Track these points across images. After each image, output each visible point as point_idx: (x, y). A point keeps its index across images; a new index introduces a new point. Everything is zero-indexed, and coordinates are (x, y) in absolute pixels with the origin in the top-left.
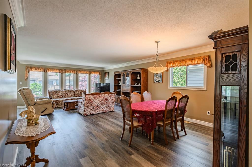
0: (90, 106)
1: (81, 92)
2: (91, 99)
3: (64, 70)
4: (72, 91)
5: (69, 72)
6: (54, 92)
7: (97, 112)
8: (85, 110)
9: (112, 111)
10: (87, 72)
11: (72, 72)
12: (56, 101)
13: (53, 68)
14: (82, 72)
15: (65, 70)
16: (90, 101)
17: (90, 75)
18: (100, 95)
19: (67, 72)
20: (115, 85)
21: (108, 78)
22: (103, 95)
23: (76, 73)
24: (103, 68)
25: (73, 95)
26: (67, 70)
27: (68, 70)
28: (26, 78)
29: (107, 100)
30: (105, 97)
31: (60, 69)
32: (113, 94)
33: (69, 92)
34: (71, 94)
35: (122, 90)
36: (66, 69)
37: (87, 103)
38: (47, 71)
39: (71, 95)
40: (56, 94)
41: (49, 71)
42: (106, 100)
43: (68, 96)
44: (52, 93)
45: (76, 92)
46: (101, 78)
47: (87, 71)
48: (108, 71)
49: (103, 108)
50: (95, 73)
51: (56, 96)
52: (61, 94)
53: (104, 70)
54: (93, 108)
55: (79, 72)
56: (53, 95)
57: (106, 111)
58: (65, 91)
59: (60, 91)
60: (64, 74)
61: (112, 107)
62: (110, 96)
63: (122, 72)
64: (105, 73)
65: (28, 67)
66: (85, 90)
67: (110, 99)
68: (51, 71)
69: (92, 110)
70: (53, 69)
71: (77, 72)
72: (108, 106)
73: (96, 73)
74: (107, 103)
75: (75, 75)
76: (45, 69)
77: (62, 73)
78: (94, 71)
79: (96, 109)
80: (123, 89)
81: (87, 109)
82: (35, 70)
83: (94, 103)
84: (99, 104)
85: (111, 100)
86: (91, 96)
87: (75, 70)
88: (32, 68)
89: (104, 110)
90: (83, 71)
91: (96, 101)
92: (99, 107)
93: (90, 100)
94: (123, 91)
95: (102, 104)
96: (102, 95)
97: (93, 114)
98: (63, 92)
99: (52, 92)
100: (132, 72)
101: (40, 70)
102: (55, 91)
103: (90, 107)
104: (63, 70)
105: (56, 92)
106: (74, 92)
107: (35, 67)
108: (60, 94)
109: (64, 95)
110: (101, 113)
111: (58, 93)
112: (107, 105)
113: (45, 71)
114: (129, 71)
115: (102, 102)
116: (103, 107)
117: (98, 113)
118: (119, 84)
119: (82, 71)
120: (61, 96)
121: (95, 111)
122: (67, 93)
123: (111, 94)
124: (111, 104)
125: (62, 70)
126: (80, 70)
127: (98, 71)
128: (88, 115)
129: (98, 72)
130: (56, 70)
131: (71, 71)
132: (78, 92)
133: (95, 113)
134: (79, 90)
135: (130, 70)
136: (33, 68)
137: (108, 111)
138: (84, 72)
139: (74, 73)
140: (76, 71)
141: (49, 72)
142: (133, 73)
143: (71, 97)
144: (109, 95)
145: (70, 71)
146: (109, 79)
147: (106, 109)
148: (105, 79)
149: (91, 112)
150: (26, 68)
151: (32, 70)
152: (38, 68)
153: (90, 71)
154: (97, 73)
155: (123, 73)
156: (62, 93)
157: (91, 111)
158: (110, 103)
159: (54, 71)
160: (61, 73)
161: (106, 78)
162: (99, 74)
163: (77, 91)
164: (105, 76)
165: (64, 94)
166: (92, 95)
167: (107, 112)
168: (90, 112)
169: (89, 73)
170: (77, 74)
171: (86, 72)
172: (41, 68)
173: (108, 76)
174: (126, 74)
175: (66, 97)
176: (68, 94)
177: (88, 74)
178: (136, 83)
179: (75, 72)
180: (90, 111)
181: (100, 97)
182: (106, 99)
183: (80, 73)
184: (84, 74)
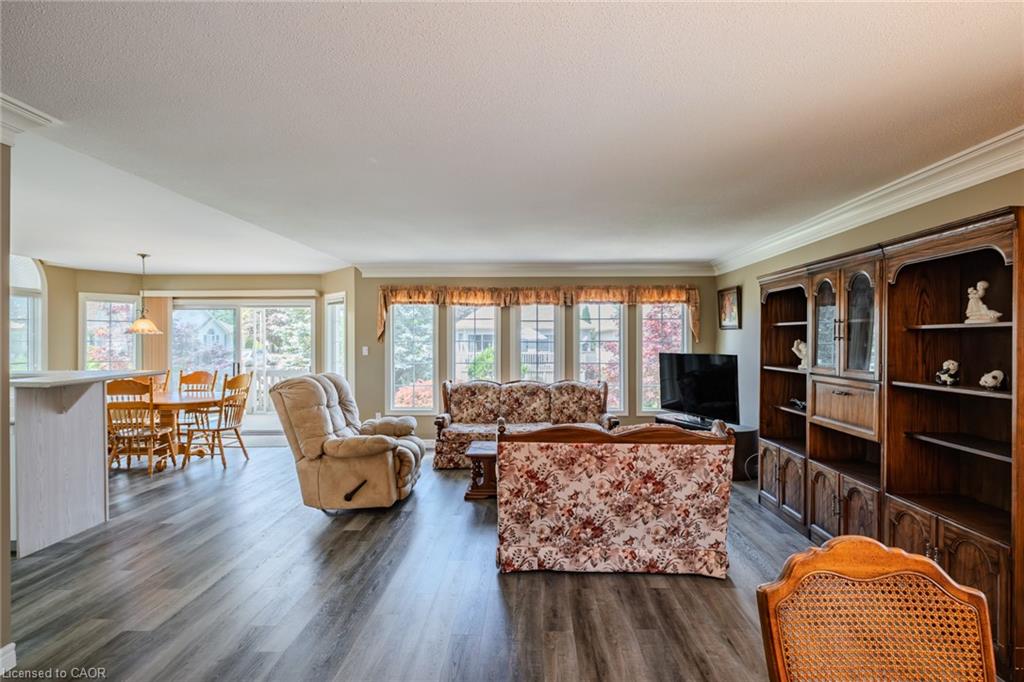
0: (533, 513)
1: (581, 399)
2: (535, 466)
3: (512, 289)
4: (538, 388)
5: (533, 298)
6: (464, 389)
7: (583, 559)
8: (506, 535)
9: (704, 572)
10: (618, 294)
11: (547, 296)
12: (458, 435)
13: (468, 286)
14: (593, 295)
15: (516, 290)
16: (533, 484)
17: (632, 307)
18: (599, 449)
19: (521, 300)
20: (763, 371)
21: (736, 323)
22: (623, 448)
23: (565, 302)
24: (708, 265)
25: (542, 410)
26: (522, 290)
27: (527, 289)
28: (379, 333)
29: (660, 486)
30: (639, 464)
31: (496, 289)
32: (708, 447)
33: (527, 398)
34: (534, 405)
35: (814, 413)
36: (520, 286)
37: (511, 491)
38: (448, 300)
39: (534, 409)
40: (472, 402)
41: (455, 301)
42: (650, 485)
43: (519, 414)
44: (456, 397)
45: (558, 395)
46: (699, 320)
47: (616, 288)
48: (733, 282)
49: (632, 539)
50: (662, 295)
51: (472, 411)
52: (489, 401)
53: (716, 274)
54: (559, 531)
55: (578, 296)
56: (458, 404)
57: (653, 567)
58: (510, 392)
59: (487, 388)
60: (513, 311)
61: (704, 544)
62: (686, 464)
63: (812, 275)
64: (721, 294)
65: (384, 290)
66: (602, 391)
67: (680, 480)
68: (463, 301)
69: (547, 539)
70: (468, 288)
71: (568, 296)
72: (674, 531)
73: (666, 297)
74: (658, 506)
75: (562, 311)
76: (441, 291)
77: (502, 305)
78: (657, 287)
79: (578, 540)
80: (820, 407)
81: (518, 533)
82: (406, 299)
83: (563, 498)
84: (599, 508)
85: (692, 488)
86: (537, 453)
87: (557, 290)
88: (396, 290)
89: (641, 553)
90: (599, 291)
91: (574, 486)
92: (598, 531)
93: (532, 475)
94: (817, 419)
95: (624, 510)
96: (617, 446)
97: (557, 568)
98: (500, 393)
99: (456, 391)
100: (895, 267)
101: (424, 297)
102: (469, 389)
103: (537, 523)
104: (508, 292)
105: (474, 393)
106: (548, 394)
107: (408, 287)
108: (488, 405)
109: (504, 408)
110: (615, 573)
111: (481, 398)
112: (665, 522)
113: (441, 300)
114: (872, 262)
115: (622, 496)
116: (630, 532)
117: (590, 568)
118: (797, 362)
119: (593, 292)
120: (491, 411)
121: (570, 552)
122: (517, 400)
123: (689, 447)
124: (695, 516)
125: (501, 290)
126: (581, 288)
127: (679, 283)
128: (525, 568)
129: (680, 288)
130: (479, 294)
131: (543, 296)
132: (566, 398)
133: (568, 567)
134: (574, 388)
135: (880, 246)
136: (401, 290)
137: (669, 570)
138: (605, 294)
139: (558, 304)
140: (565, 294)
141: (453, 303)
142: (906, 271)
143: (533, 421)
144: (670, 452)
145: (538, 296)
146: (740, 327)
147: (657, 551)
148: (721, 326)
149: (541, 554)
150: (381, 292)
151: (398, 299)
152: (416, 289)
153: (632, 287)
154: (673, 297)
155: (818, 279)
156: (494, 396)
157: (547, 549)
158: (687, 512)
159: (471, 300)
160: (499, 305)
161: (726, 323)
162: (684, 298)
163: (561, 393)
164: (721, 309)
165: (504, 402)
166: (543, 444)
167: (662, 573)
168: (535, 552)
169: (627, 299)
170: (569, 306)
171: (611, 295)
172: (428, 288)
173: (735, 309)
174: (844, 284)
175: (510, 418)
176: (520, 404)
177: (622, 303)
178: (950, 365)
179: (559, 299)
180: (535, 544)
181: (601, 458)
182: (648, 477)
183: (582, 299)
184: (604, 303)
